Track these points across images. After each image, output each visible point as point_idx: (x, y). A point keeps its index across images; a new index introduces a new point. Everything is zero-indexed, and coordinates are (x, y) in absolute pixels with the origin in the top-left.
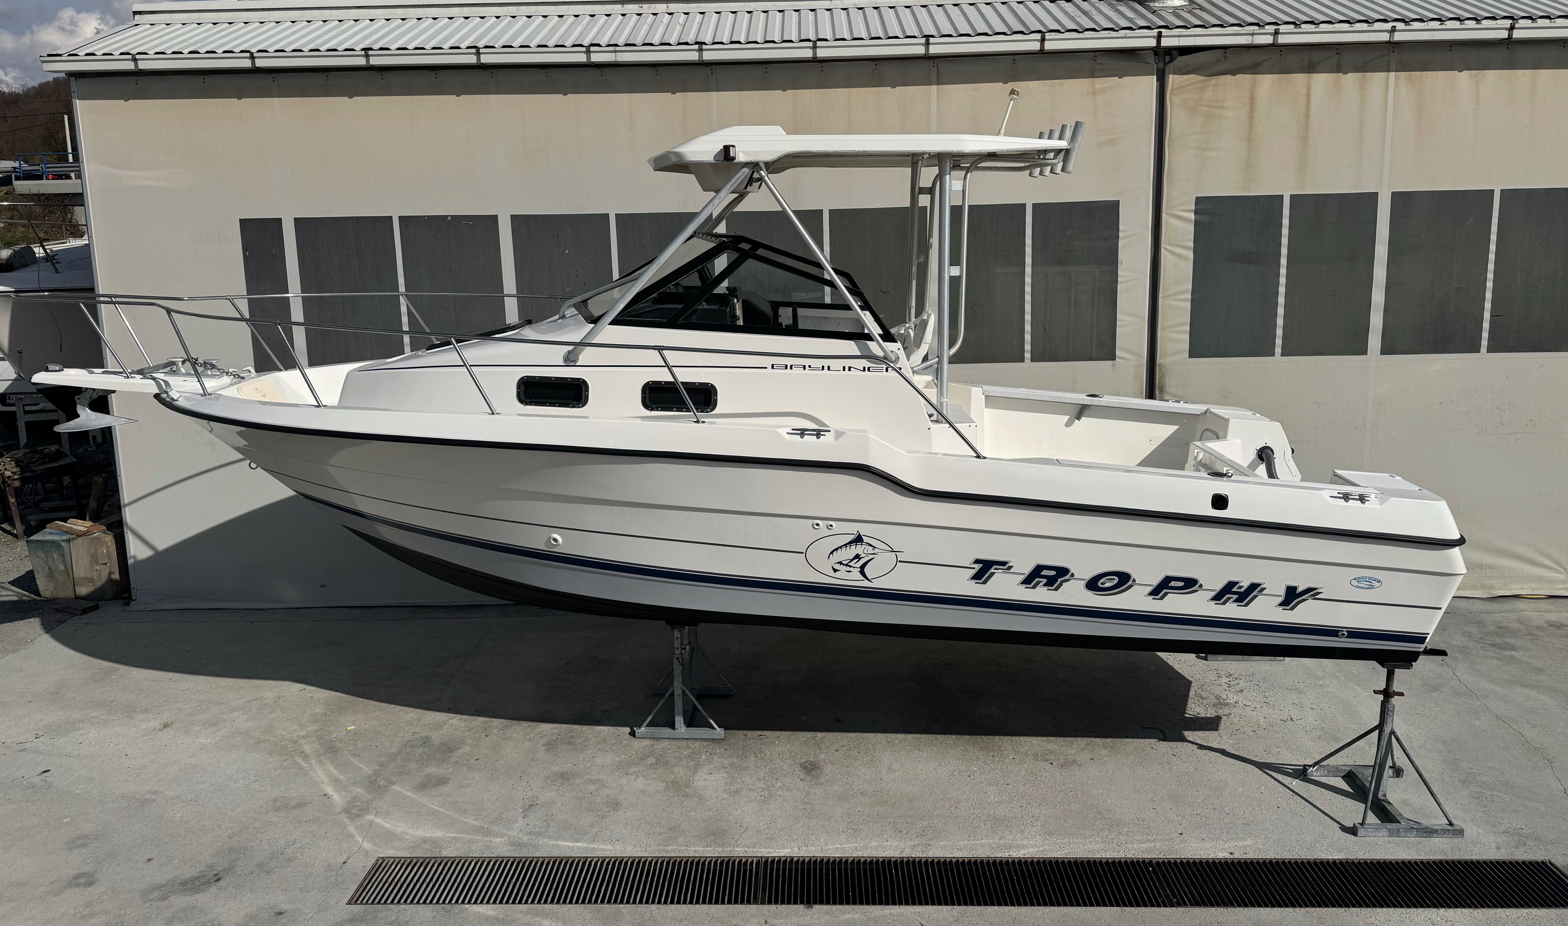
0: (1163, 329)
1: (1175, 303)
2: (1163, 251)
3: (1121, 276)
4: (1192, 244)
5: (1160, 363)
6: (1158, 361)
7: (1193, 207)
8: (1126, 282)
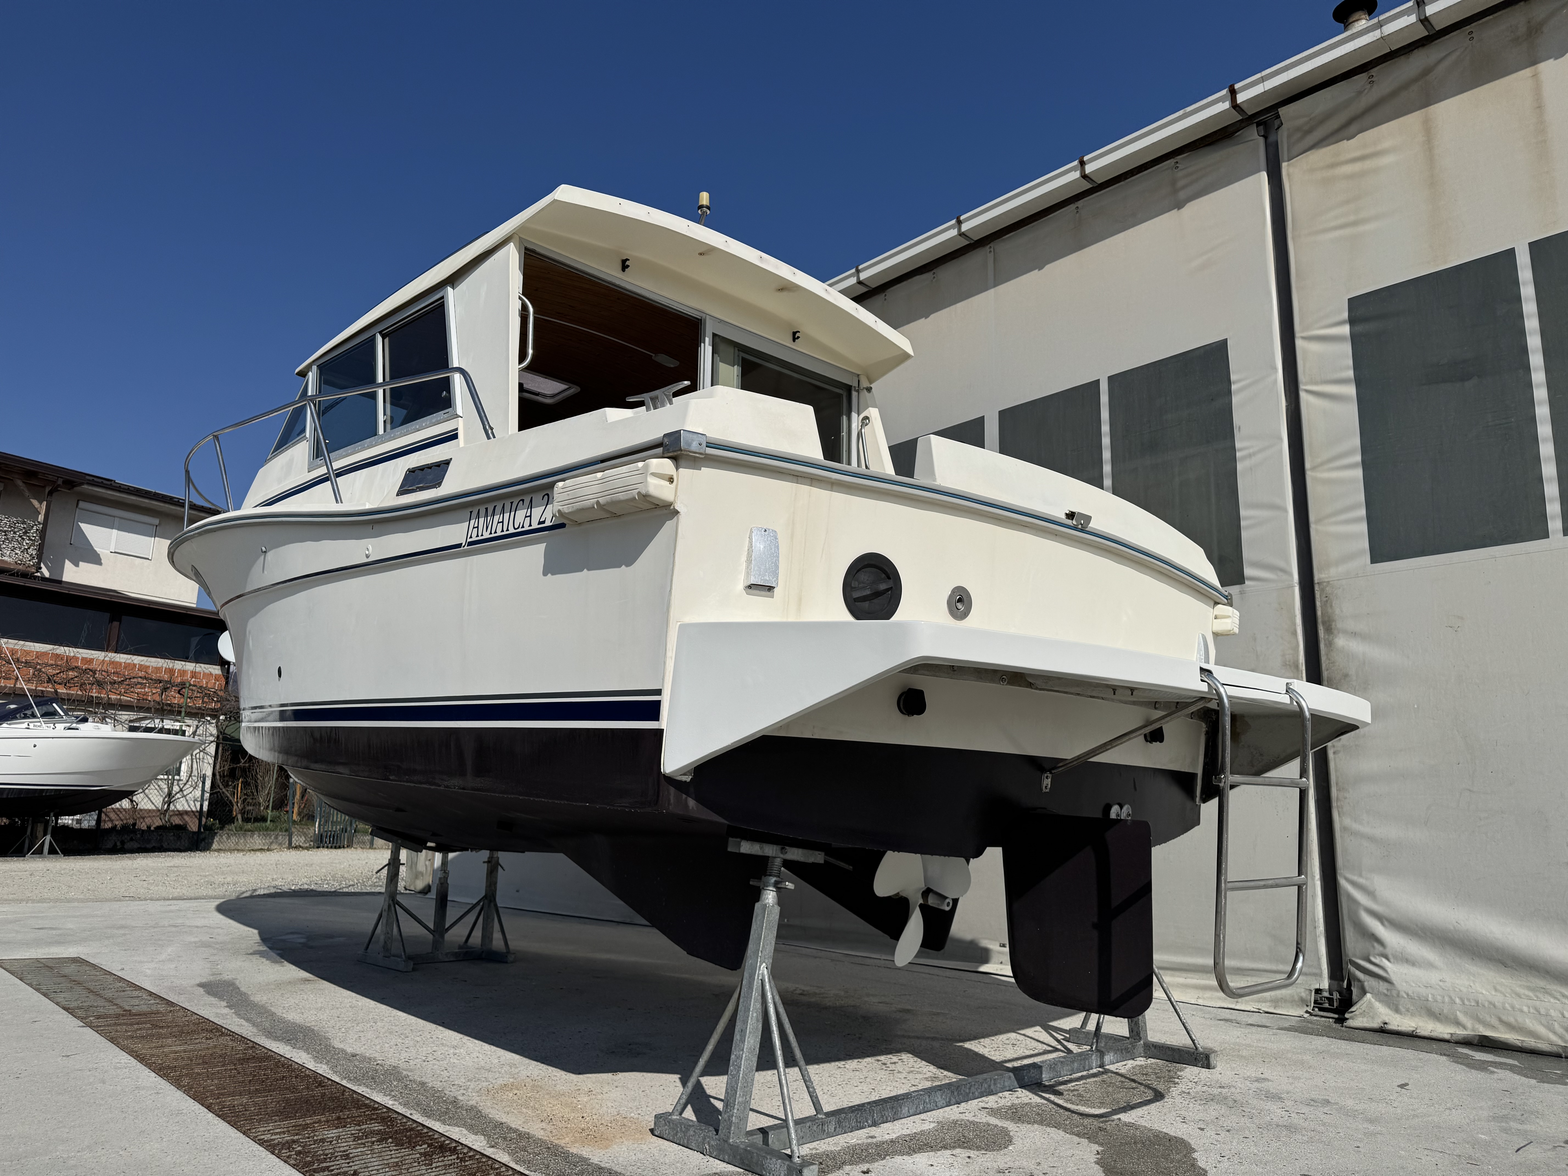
0: (1319, 521)
1: (1334, 475)
2: (1303, 395)
3: (1241, 450)
4: (1351, 373)
5: (1320, 579)
6: (1318, 576)
7: (1346, 315)
8: (1250, 456)
